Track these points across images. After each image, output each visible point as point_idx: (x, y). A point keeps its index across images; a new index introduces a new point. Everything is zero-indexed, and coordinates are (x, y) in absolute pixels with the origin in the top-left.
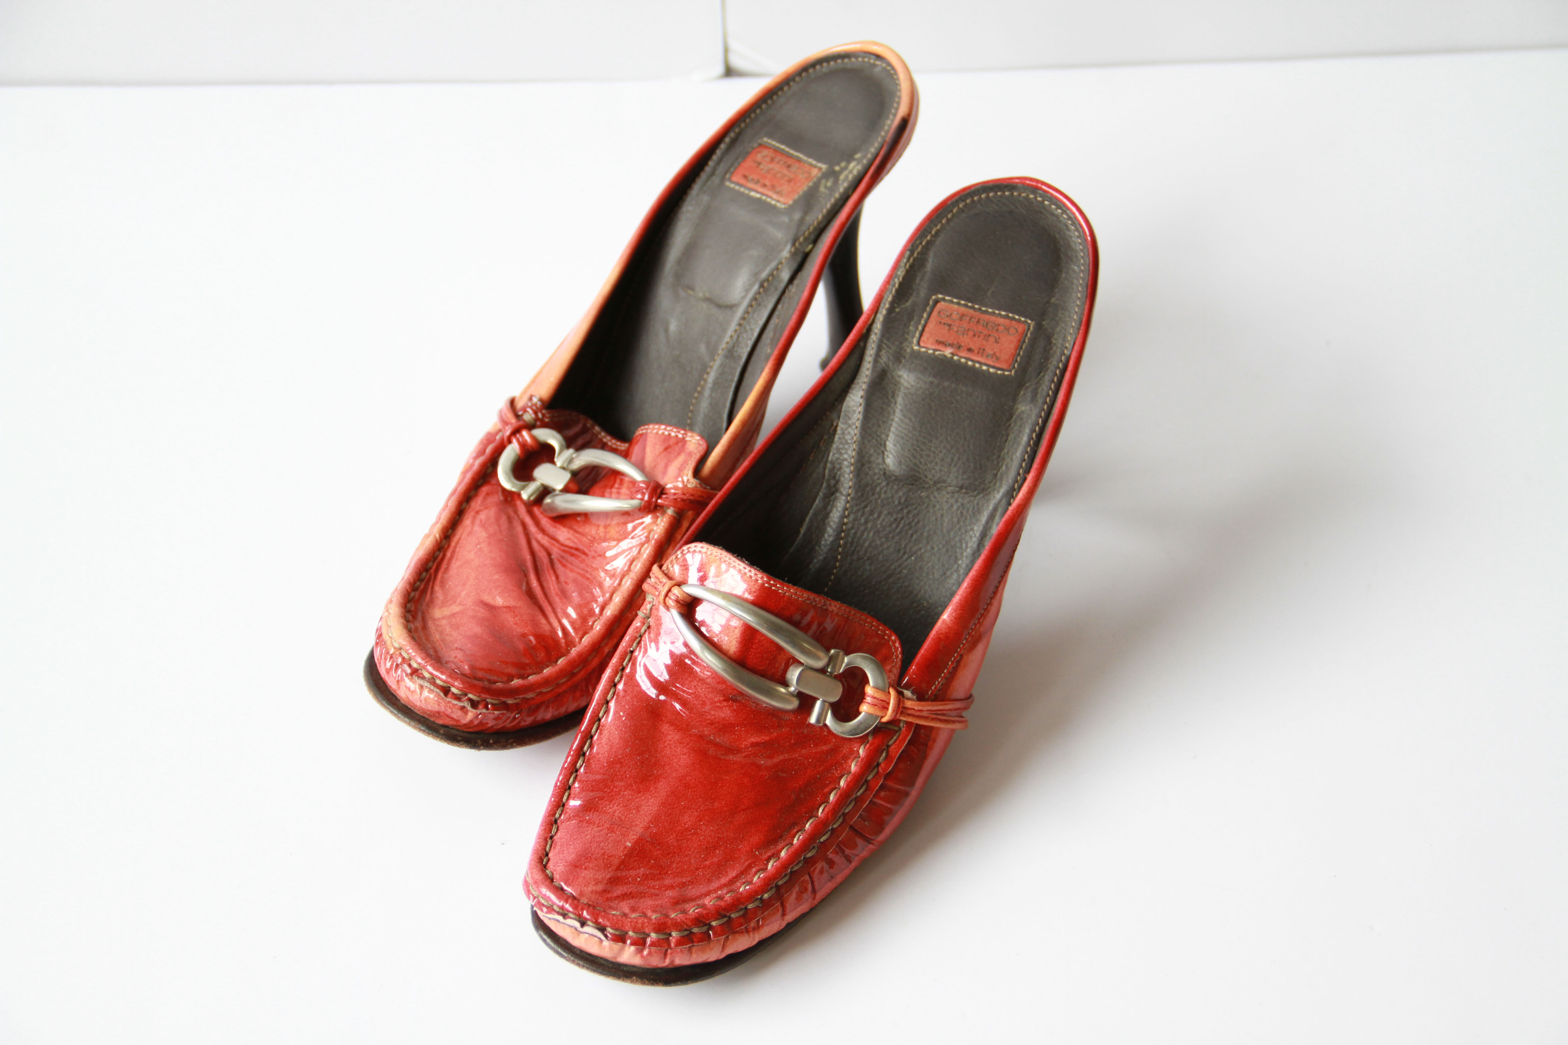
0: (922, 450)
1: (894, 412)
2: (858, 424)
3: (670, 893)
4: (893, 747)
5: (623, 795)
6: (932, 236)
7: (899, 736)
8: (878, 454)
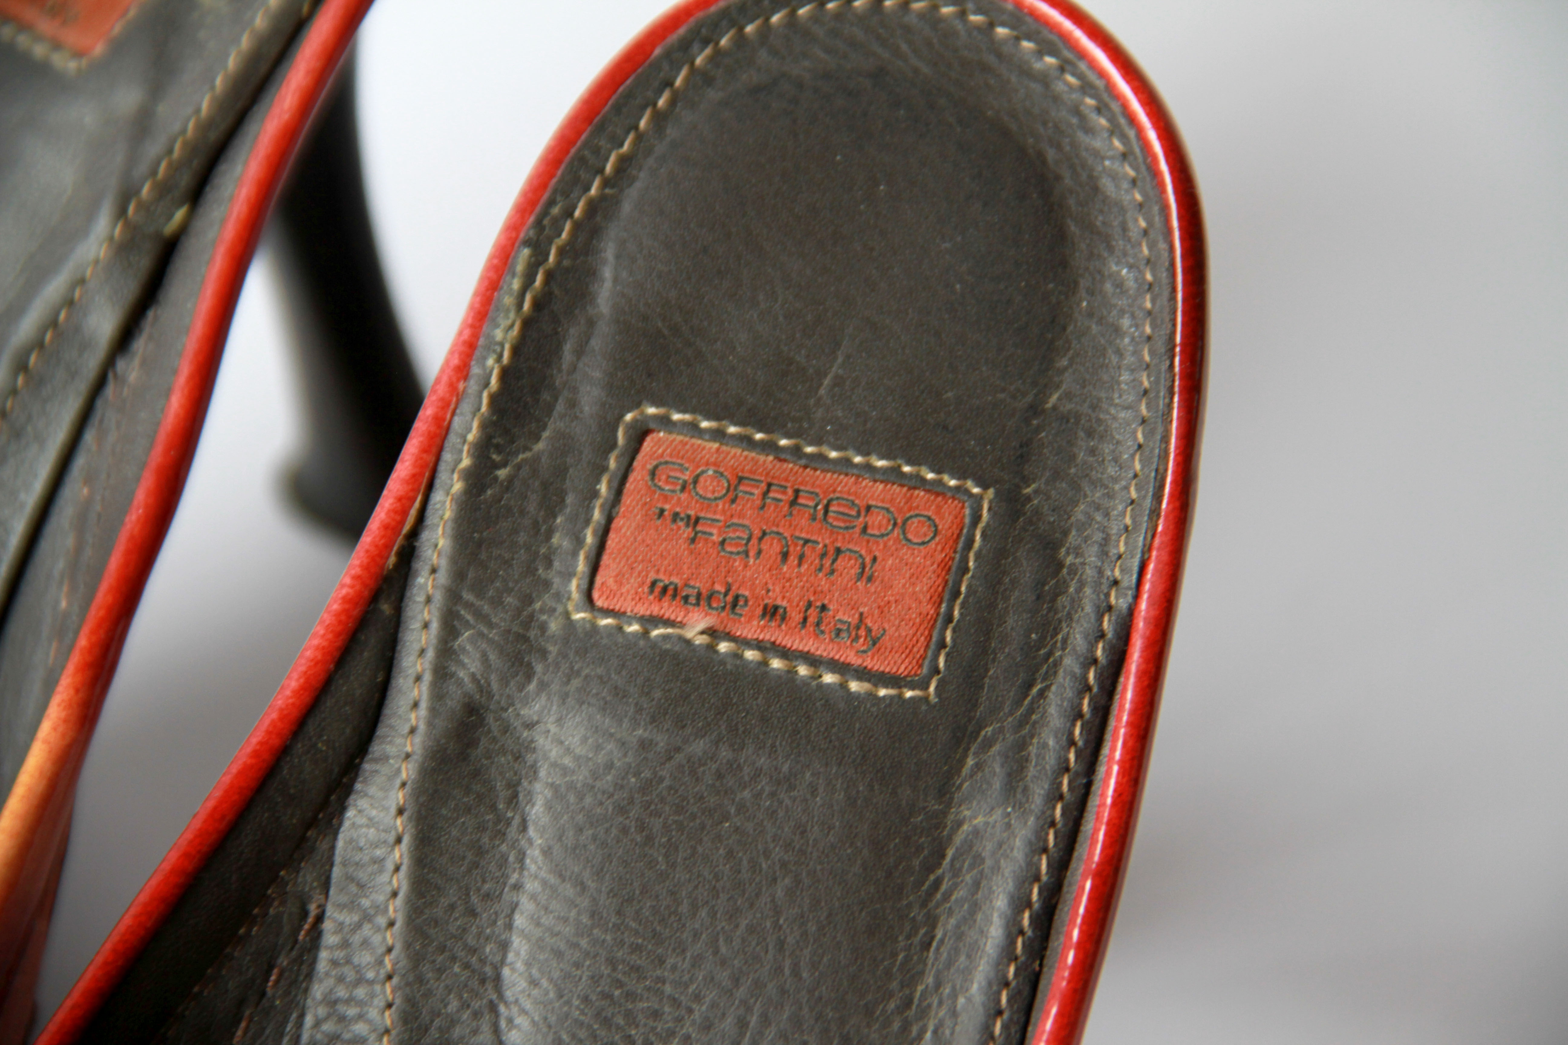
0: (630, 996)
1: (521, 857)
2: (396, 909)
8: (476, 1015)
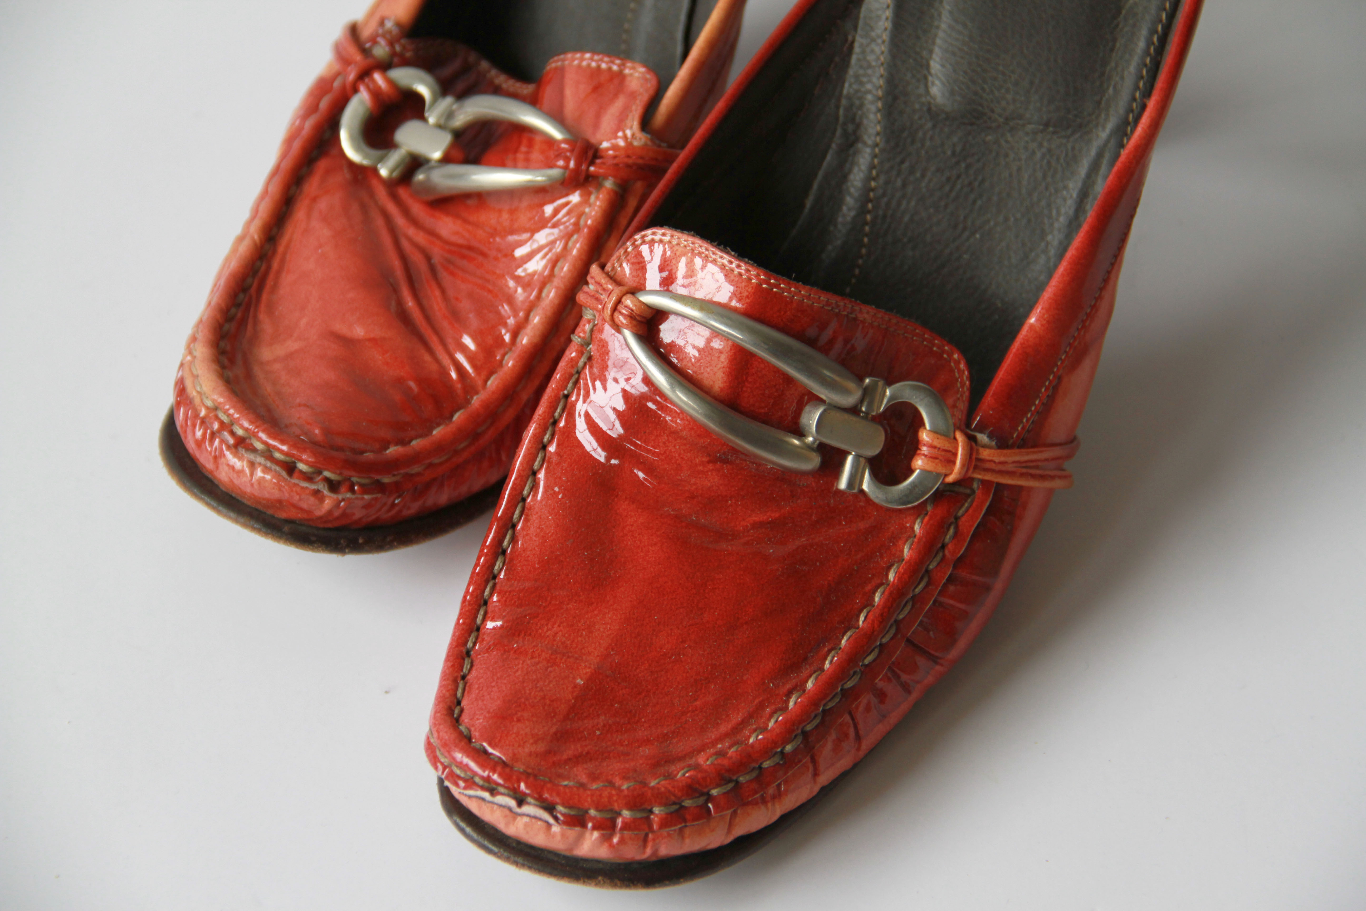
0: (985, 70)
3: (646, 751)
4: (963, 519)
5: (567, 609)
7: (972, 502)
8: (918, 80)
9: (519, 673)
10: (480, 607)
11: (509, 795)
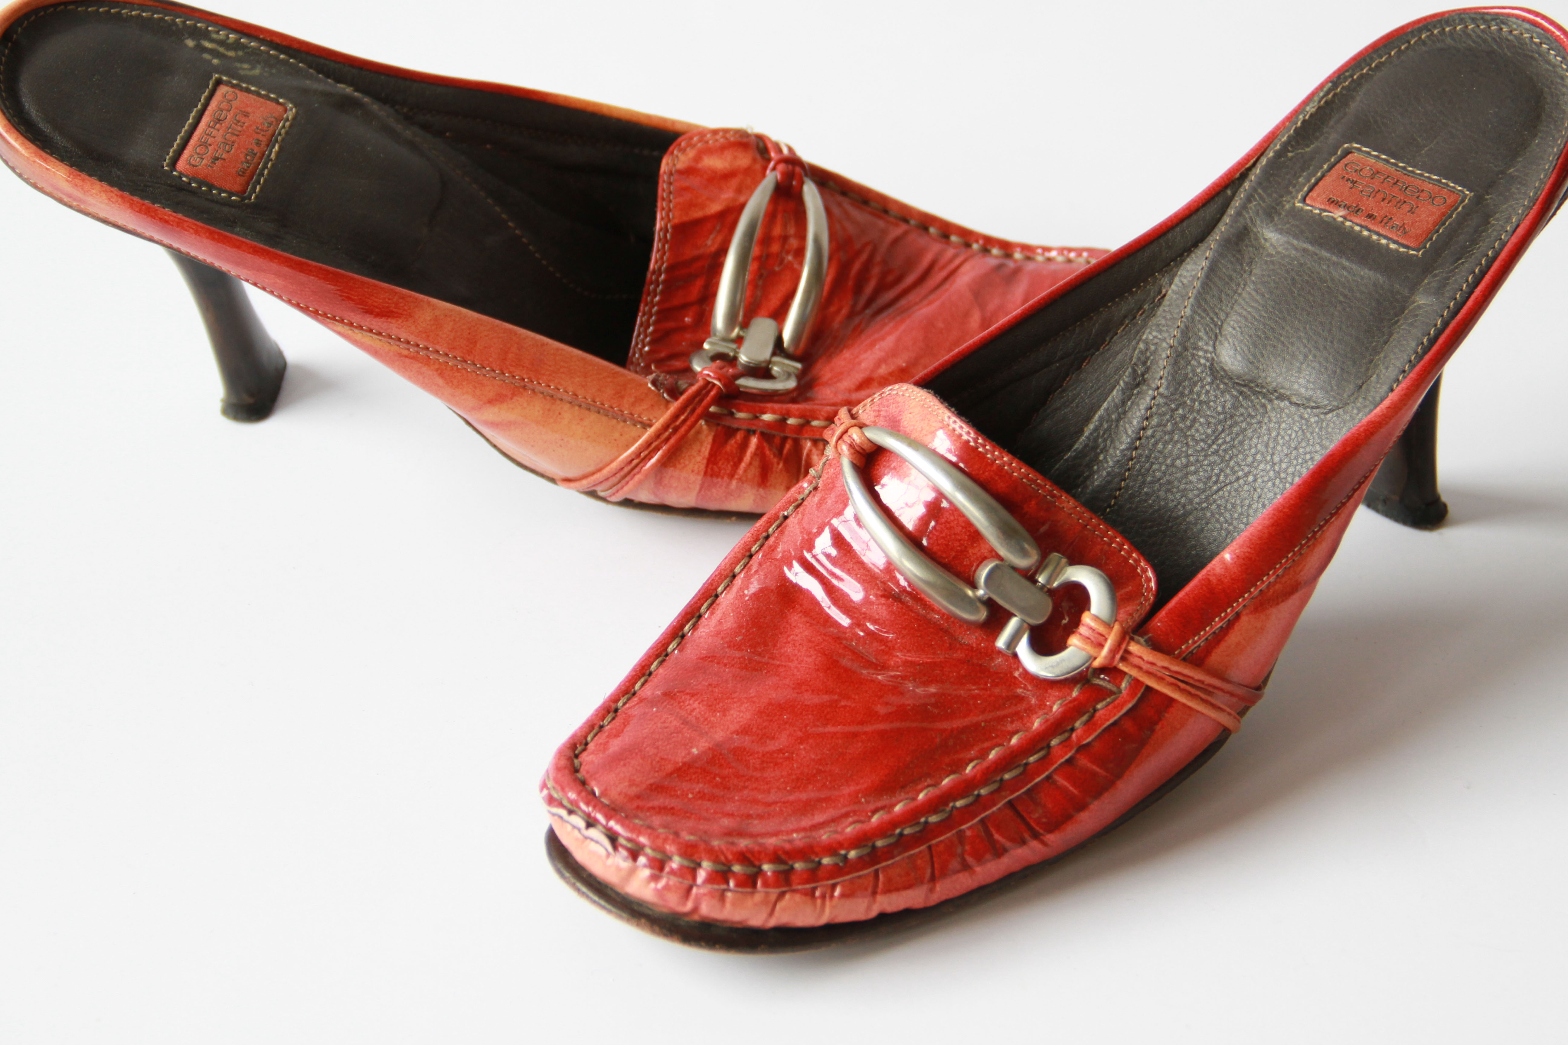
0: (1267, 338)
1: (1245, 284)
3: (726, 822)
4: (1101, 712)
5: (712, 691)
6: (1371, 69)
7: (1114, 700)
8: (1210, 338)
9: (646, 731)
10: (643, 675)
11: (583, 819)
